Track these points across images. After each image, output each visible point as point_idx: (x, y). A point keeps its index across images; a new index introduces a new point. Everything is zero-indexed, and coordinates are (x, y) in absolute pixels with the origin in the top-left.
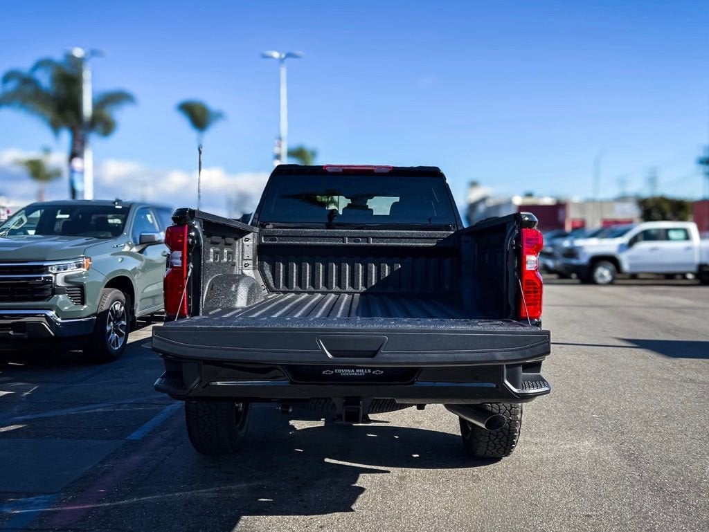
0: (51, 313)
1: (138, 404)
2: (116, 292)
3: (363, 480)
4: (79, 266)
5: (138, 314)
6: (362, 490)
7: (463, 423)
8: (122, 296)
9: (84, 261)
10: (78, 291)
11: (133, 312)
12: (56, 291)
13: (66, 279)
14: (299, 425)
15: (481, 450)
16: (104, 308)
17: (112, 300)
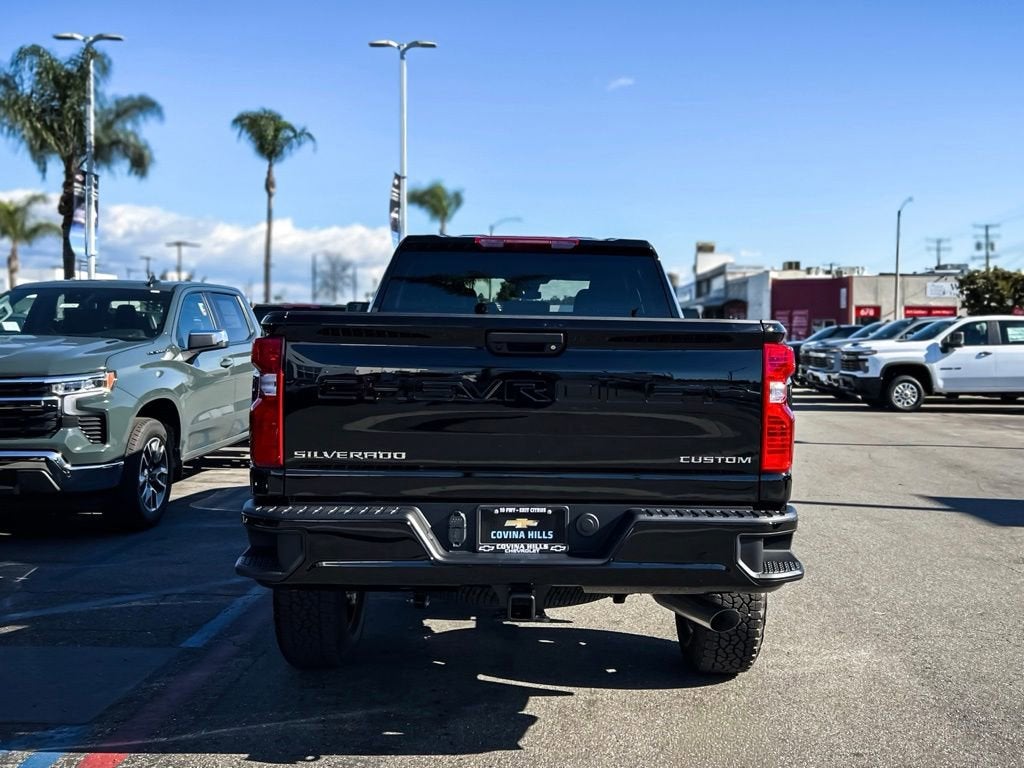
0: (56, 456)
1: (195, 595)
2: (153, 424)
3: (533, 706)
4: (99, 384)
5: (185, 456)
6: (533, 719)
7: (681, 622)
8: (162, 430)
9: (107, 377)
10: (97, 421)
11: (178, 454)
12: (63, 422)
13: (79, 404)
14: (438, 626)
15: (707, 663)
16: (136, 448)
17: (147, 437)
